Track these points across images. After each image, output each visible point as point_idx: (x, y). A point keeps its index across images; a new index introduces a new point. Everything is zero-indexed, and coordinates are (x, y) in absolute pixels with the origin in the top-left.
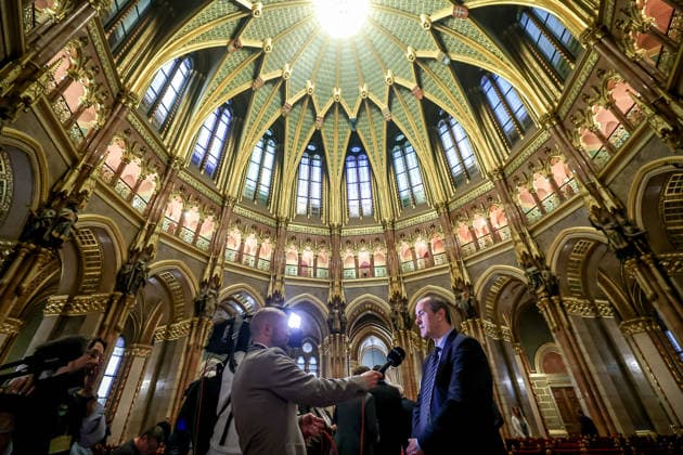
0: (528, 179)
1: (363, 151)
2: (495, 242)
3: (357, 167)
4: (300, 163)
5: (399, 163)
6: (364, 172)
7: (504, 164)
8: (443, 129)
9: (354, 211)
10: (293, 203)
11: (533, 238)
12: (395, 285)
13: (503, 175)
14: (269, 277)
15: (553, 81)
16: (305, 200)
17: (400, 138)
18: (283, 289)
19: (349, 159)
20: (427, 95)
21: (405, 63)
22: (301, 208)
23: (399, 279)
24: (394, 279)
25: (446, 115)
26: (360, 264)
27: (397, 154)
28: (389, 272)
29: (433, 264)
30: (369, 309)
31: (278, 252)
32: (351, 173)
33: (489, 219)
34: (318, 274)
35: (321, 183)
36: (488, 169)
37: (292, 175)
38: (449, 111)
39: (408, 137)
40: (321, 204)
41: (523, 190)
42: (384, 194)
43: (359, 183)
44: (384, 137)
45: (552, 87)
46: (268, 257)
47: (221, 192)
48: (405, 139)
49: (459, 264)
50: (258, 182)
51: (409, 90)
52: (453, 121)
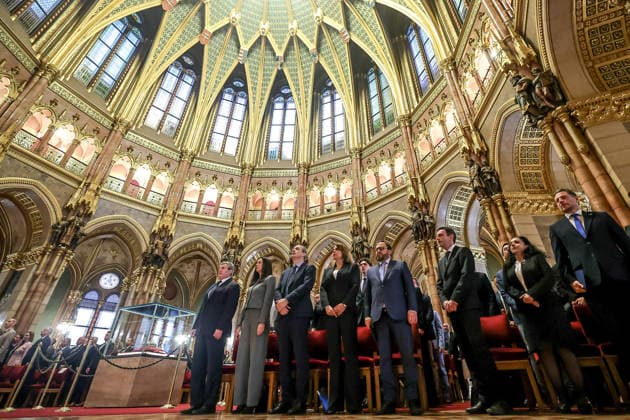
0: (377, 163)
1: (245, 89)
2: (338, 209)
3: (234, 101)
4: (167, 71)
5: (277, 115)
6: (239, 110)
7: (364, 146)
8: (327, 99)
9: (217, 146)
10: (144, 110)
11: (366, 213)
12: (236, 229)
13: (361, 155)
14: (80, 183)
15: (416, 91)
16: (160, 114)
17: (285, 91)
18: (95, 202)
19: (227, 90)
20: (323, 63)
21: (311, 21)
22: (153, 119)
23: (241, 224)
24: (237, 223)
25: (332, 88)
26: (204, 202)
27: (279, 106)
28: (233, 217)
29: (280, 217)
30: (199, 250)
31: (103, 159)
32: (225, 106)
33: (338, 189)
34: (149, 198)
35: (187, 102)
36: (351, 147)
37: (153, 80)
38: (337, 85)
39: (294, 94)
40: (179, 125)
41: (371, 172)
42: (253, 138)
43: (230, 118)
44: (271, 84)
45: (414, 97)
46: (87, 159)
47: (38, 57)
48: (290, 95)
49: (302, 222)
50: (102, 68)
51: (307, 50)
52: (337, 96)
